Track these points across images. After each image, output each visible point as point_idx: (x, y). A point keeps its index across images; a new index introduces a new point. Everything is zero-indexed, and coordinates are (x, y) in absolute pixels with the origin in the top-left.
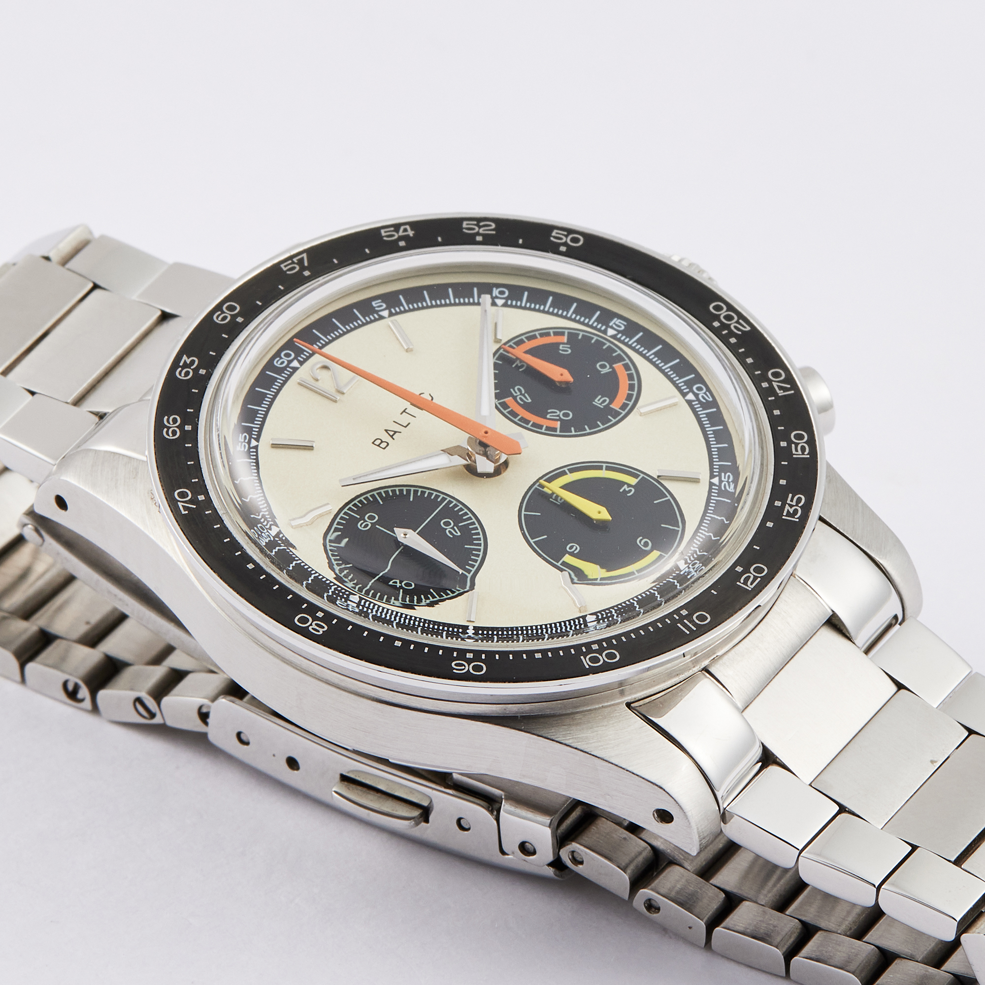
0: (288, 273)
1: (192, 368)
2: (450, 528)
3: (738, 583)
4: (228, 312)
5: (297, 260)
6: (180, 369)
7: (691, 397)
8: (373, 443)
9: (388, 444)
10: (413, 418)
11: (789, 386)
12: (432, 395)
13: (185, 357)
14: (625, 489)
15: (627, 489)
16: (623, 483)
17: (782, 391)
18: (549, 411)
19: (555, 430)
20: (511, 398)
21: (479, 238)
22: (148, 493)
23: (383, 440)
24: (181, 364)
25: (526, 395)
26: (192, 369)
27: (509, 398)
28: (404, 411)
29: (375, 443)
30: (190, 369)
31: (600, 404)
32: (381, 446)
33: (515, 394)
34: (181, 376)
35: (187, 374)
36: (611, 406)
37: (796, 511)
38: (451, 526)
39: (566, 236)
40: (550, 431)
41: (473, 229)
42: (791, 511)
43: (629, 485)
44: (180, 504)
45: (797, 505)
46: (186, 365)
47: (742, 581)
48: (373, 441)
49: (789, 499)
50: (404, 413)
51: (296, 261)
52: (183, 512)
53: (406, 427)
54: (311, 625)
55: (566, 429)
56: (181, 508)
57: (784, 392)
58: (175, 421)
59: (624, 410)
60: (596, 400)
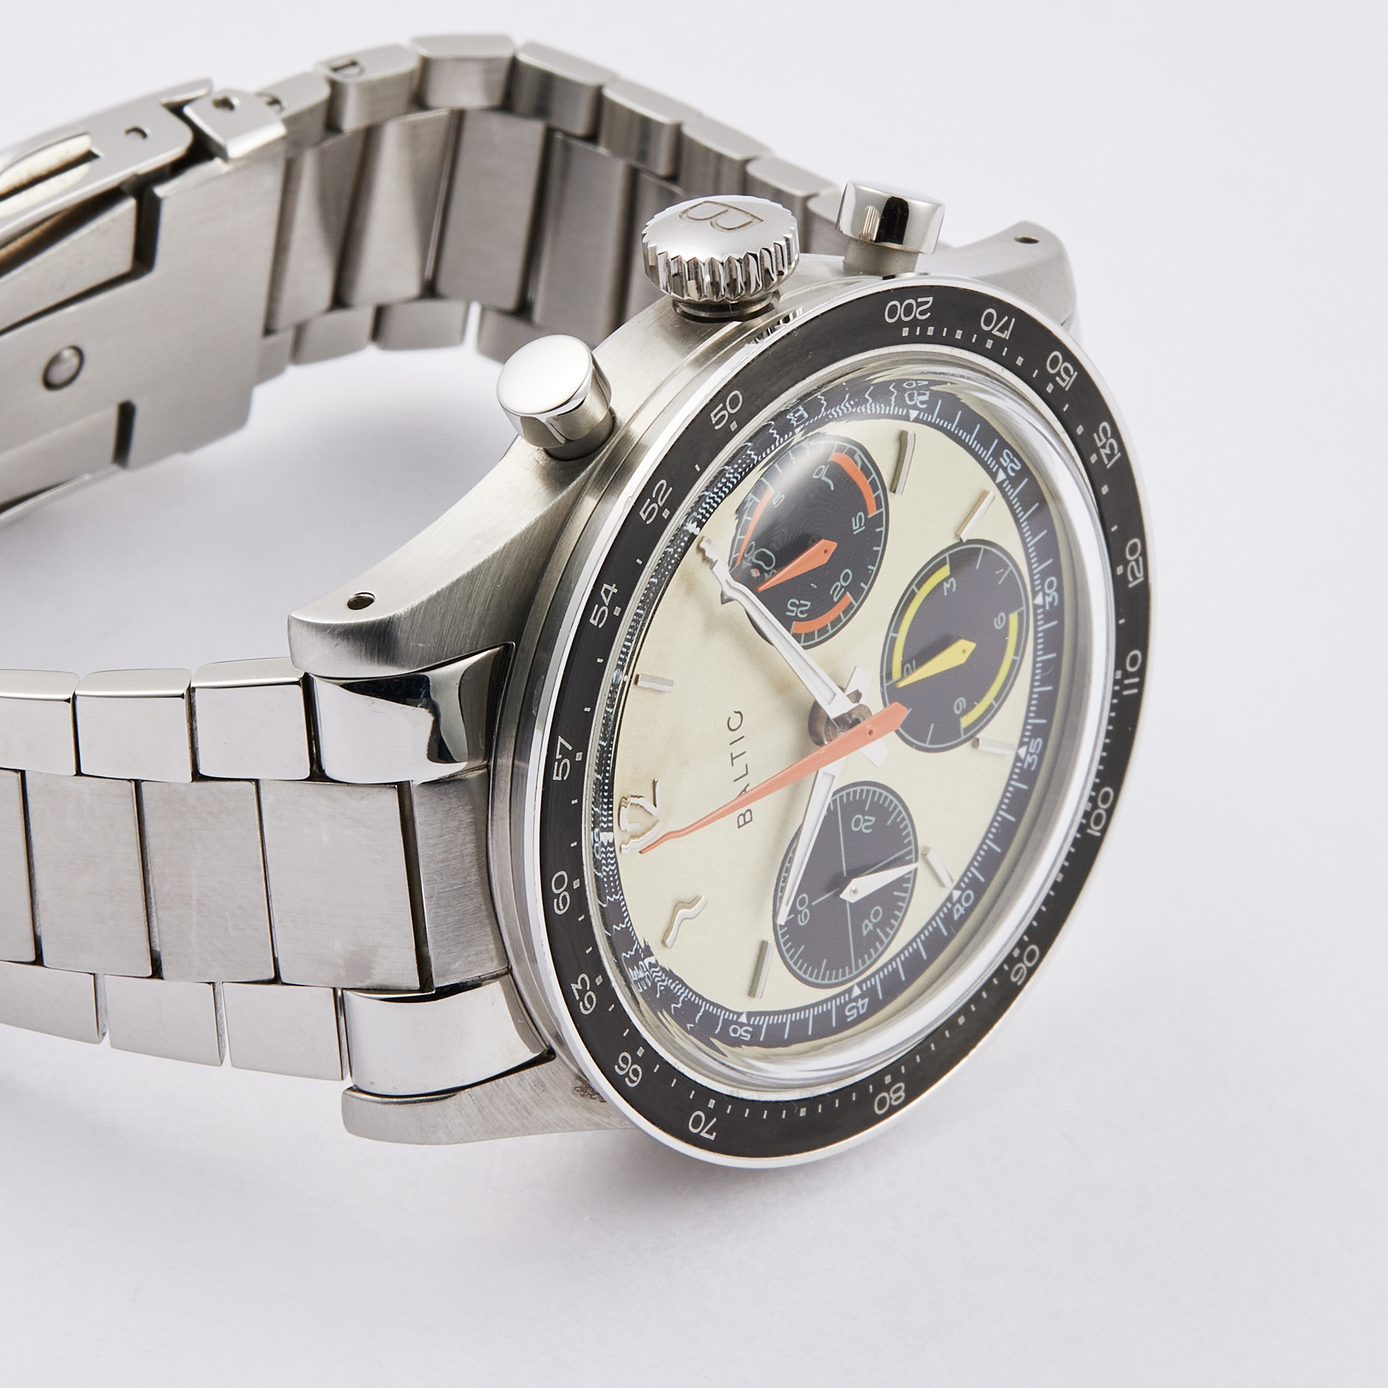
0: (565, 778)
1: (588, 988)
2: (863, 823)
3: (1130, 586)
4: (561, 890)
5: (560, 754)
6: (581, 1003)
7: (914, 414)
8: (739, 827)
9: (749, 810)
10: (745, 754)
11: (1007, 318)
12: (737, 711)
13: (574, 986)
14: (947, 588)
15: (948, 586)
16: (940, 585)
17: (1006, 332)
18: (831, 593)
19: (851, 606)
20: (794, 623)
21: (666, 514)
22: (574, 1094)
23: (744, 813)
24: (578, 998)
25: (802, 602)
26: (589, 990)
27: (793, 627)
28: (732, 759)
29: (740, 824)
30: (588, 991)
31: (860, 527)
32: (747, 821)
33: (794, 614)
34: (589, 1010)
35: (591, 1002)
36: (869, 517)
37: (1111, 447)
38: (862, 820)
39: (724, 408)
40: (850, 611)
41: (654, 509)
42: (1108, 451)
43: (946, 580)
44: (703, 1134)
45: (1107, 439)
46: (582, 993)
47: (1130, 579)
48: (737, 825)
49: (1097, 441)
50: (734, 761)
51: (560, 756)
52: (712, 1138)
53: (747, 773)
54: (891, 1099)
55: (859, 591)
56: (707, 1136)
57: (1008, 330)
58: (625, 1060)
59: (881, 507)
60: (854, 528)
